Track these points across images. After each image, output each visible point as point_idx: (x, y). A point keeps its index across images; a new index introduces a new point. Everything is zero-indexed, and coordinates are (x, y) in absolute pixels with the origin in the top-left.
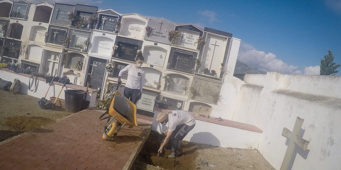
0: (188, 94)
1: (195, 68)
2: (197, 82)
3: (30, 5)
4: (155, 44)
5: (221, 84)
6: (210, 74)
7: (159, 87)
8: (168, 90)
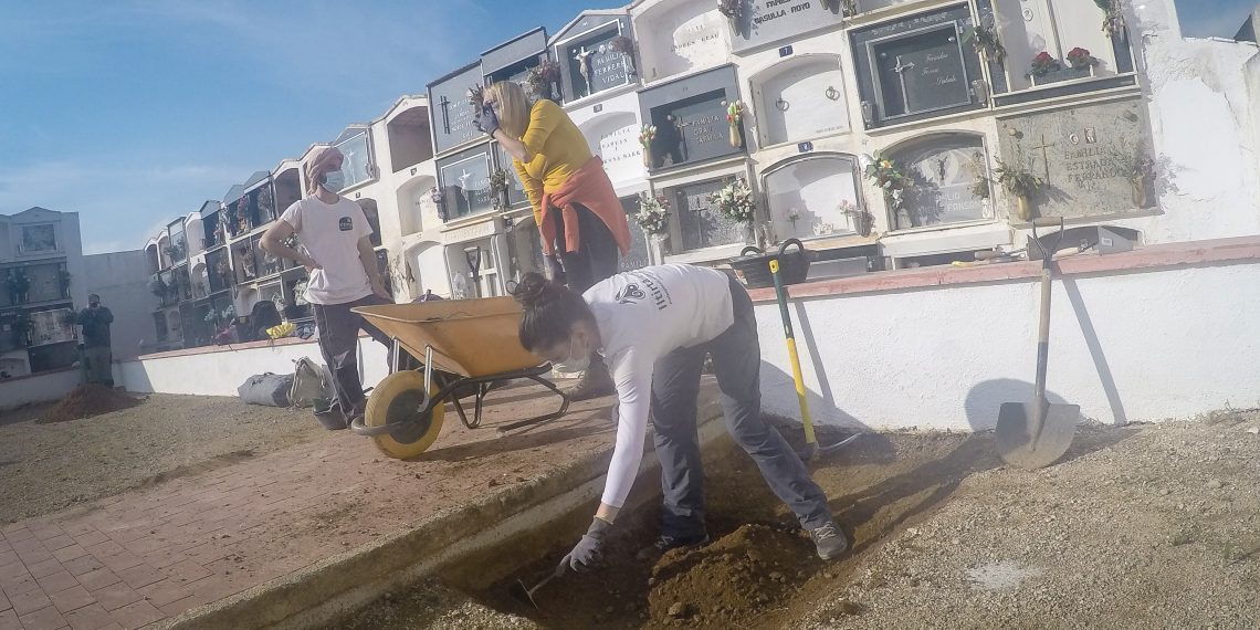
0: (1003, 204)
1: (986, 77)
2: (1019, 135)
3: (370, 130)
4: (783, 53)
5: (1140, 97)
6: (1067, 74)
7: (865, 222)
8: (915, 223)
